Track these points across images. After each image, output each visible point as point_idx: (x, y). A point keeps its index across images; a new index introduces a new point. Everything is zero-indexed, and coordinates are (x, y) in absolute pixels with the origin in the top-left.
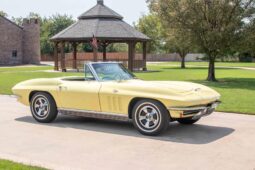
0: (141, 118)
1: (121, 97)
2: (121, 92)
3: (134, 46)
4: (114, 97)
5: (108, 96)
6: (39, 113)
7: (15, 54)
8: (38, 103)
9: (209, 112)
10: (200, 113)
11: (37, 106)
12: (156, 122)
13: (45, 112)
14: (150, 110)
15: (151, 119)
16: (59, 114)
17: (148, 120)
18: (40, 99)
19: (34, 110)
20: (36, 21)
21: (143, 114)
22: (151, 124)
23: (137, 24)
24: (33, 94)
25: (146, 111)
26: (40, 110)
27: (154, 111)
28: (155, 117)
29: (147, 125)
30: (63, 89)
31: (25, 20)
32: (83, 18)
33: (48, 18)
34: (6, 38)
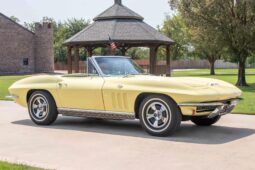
0: (149, 116)
1: (126, 93)
2: (126, 87)
3: (156, 50)
4: (118, 94)
5: (112, 92)
6: (37, 115)
7: (26, 62)
8: (37, 103)
9: (227, 110)
10: (216, 111)
11: (35, 106)
12: (165, 120)
13: (44, 114)
14: (158, 107)
15: (160, 117)
16: (60, 115)
17: (157, 118)
18: (38, 99)
19: (33, 111)
20: (49, 26)
21: (151, 111)
22: (160, 123)
23: (161, 27)
24: (31, 93)
25: (154, 108)
26: (39, 112)
27: (163, 108)
28: (164, 114)
29: (156, 124)
30: (64, 86)
31: (37, 24)
32: (99, 19)
33: (63, 23)
34: (16, 44)
